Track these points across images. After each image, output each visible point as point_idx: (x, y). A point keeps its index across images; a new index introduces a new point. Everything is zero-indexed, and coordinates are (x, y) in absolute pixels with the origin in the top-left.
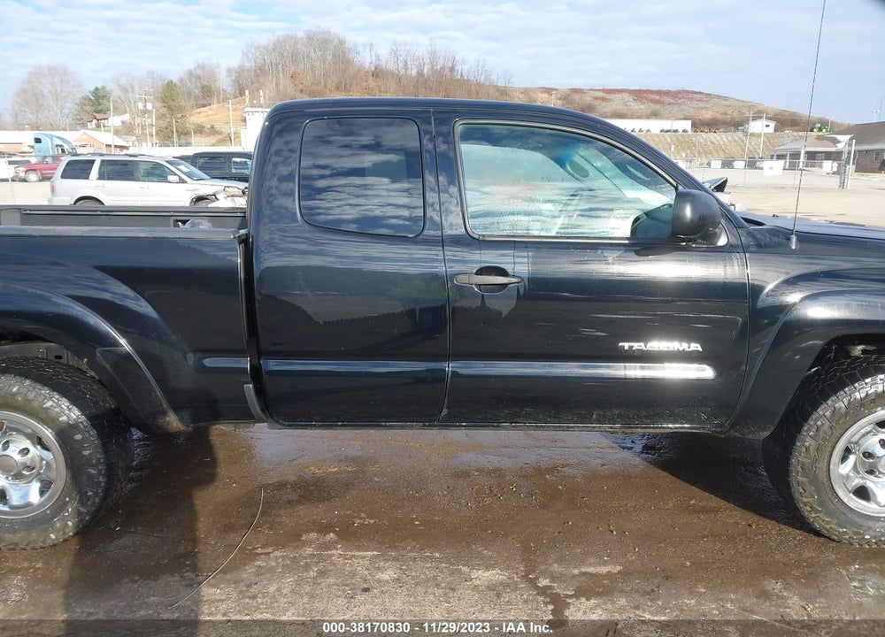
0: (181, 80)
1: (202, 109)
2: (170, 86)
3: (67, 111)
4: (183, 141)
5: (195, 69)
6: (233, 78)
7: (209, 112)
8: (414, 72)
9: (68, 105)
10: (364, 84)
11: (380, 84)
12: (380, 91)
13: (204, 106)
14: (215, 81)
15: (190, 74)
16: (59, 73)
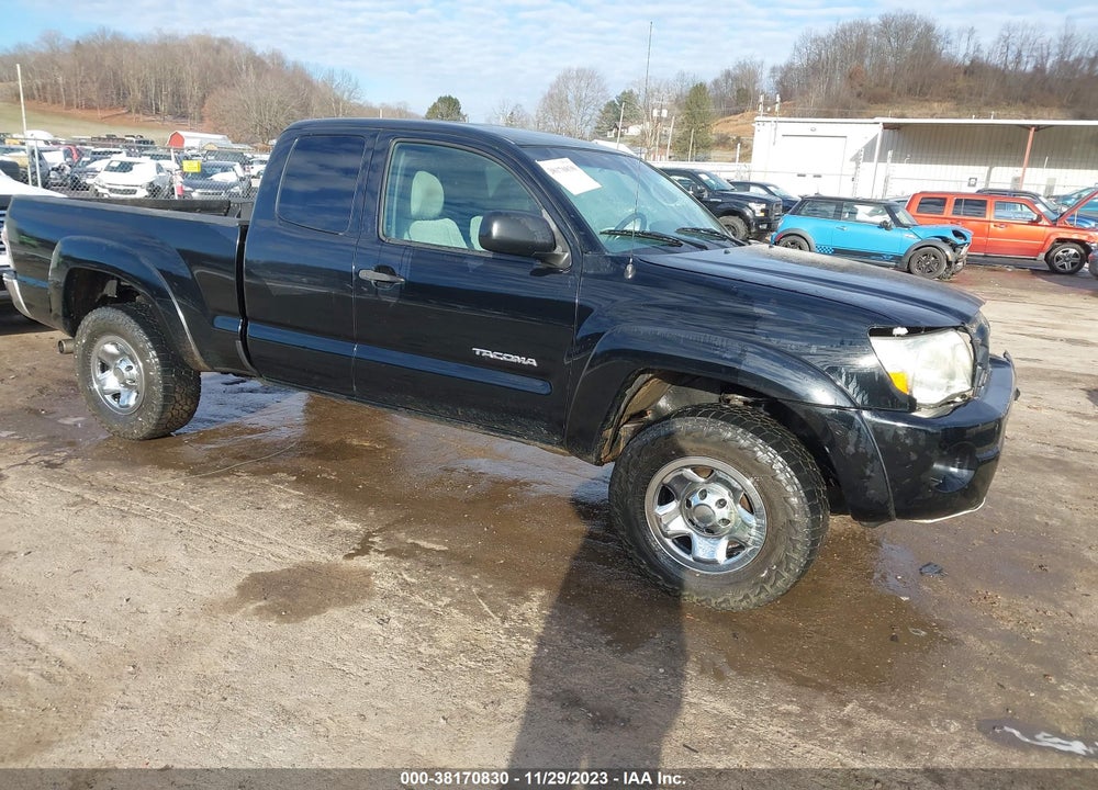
0: (716, 83)
1: (731, 117)
2: (699, 89)
3: (587, 118)
4: (700, 155)
5: (734, 69)
6: (777, 78)
7: (740, 121)
8: (1029, 68)
9: (590, 111)
10: (950, 85)
11: (972, 84)
12: (971, 94)
13: (736, 113)
14: (755, 82)
15: (728, 75)
16: (587, 77)
